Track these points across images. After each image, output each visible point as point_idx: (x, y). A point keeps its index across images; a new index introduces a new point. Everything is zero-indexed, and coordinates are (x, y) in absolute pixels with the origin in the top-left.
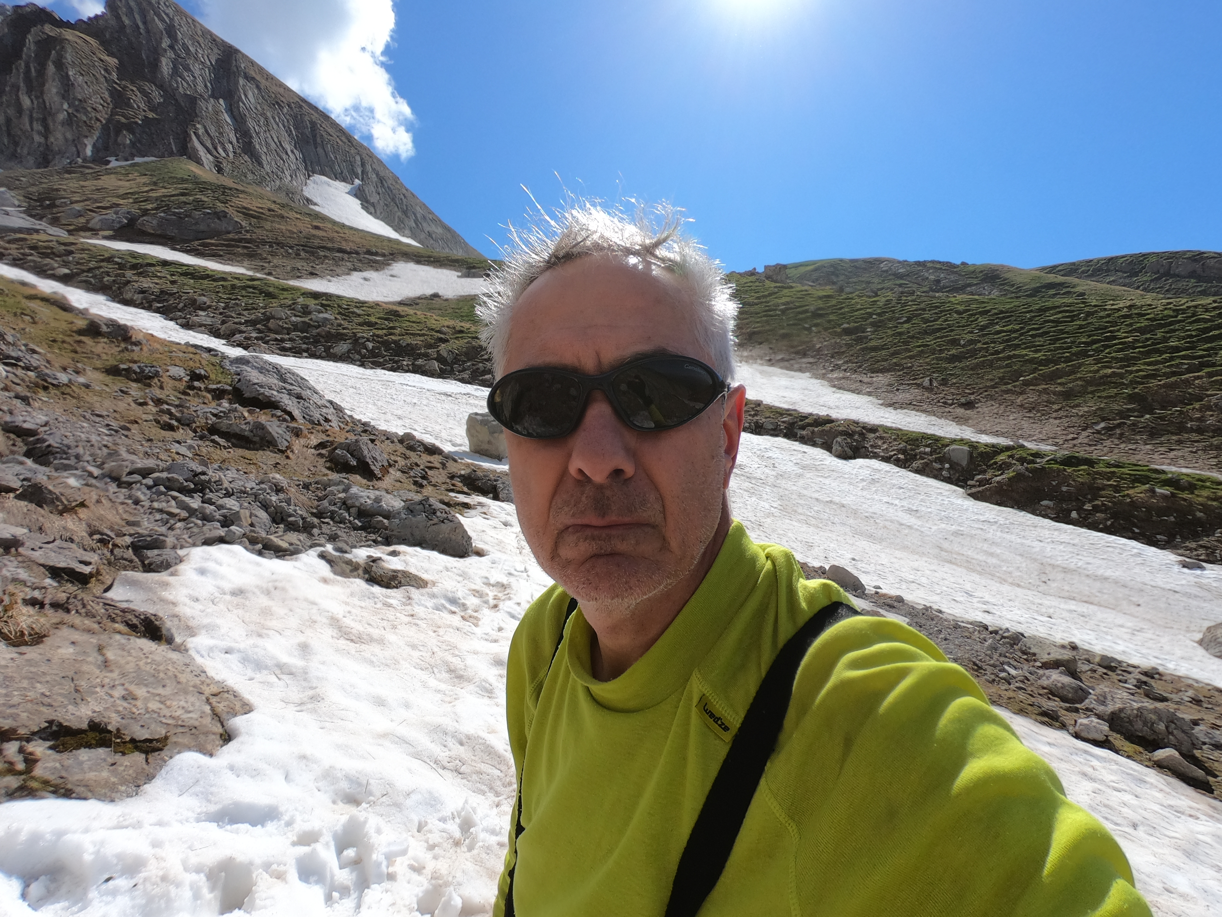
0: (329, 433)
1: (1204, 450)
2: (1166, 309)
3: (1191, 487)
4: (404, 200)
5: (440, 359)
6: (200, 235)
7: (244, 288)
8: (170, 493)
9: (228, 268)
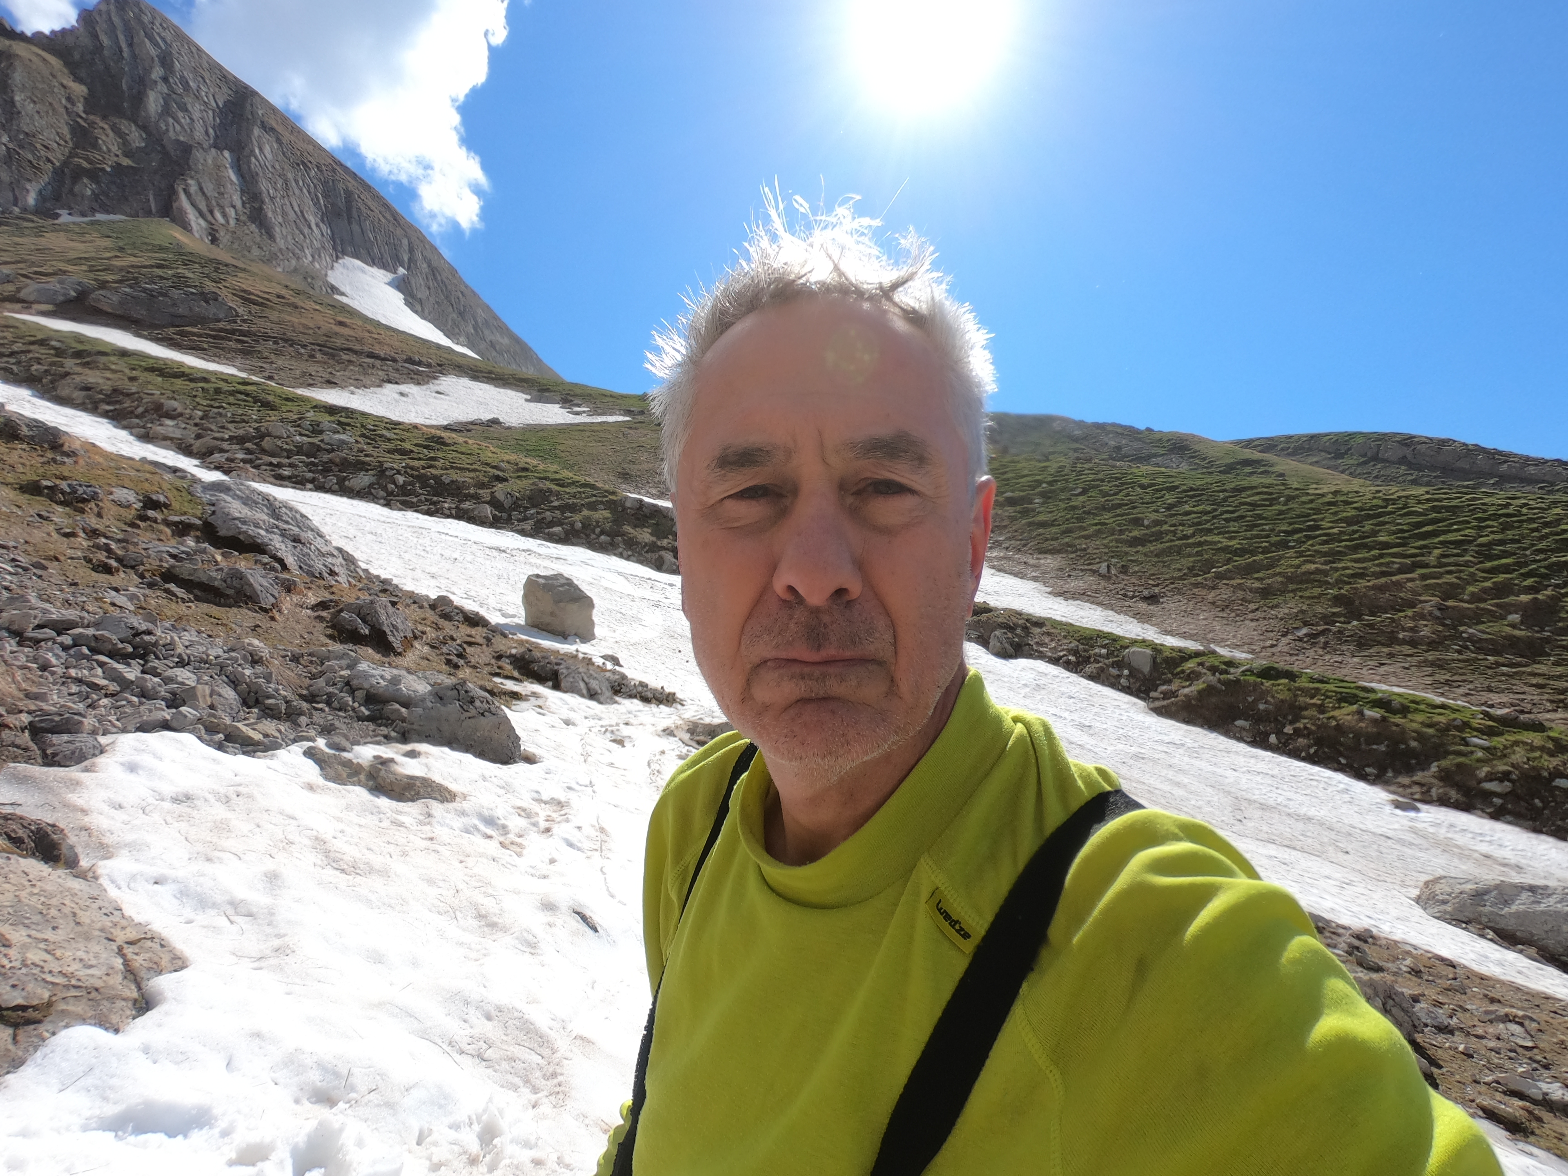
0: (334, 589)
1: (1419, 666)
2: (1375, 498)
3: (1404, 710)
4: (462, 299)
5: (494, 503)
6: (177, 321)
7: (232, 393)
8: (95, 657)
9: (212, 366)
